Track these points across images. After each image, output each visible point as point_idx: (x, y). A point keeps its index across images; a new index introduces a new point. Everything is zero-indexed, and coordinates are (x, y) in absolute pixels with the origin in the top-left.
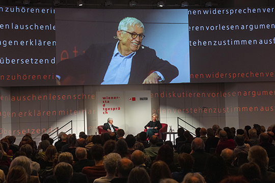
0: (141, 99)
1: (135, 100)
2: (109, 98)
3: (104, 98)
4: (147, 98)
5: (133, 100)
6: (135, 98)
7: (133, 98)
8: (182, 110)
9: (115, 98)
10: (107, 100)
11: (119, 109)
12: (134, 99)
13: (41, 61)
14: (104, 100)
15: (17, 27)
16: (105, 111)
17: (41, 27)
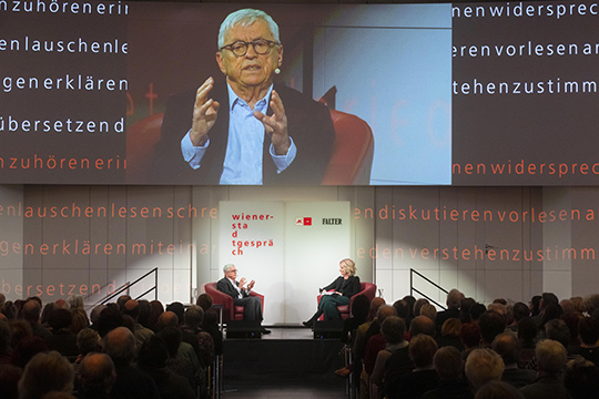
0: (326, 222)
1: (310, 224)
2: (248, 217)
3: (235, 217)
4: (340, 221)
5: (305, 224)
6: (310, 219)
7: (305, 219)
8: (432, 252)
9: (261, 217)
10: (243, 222)
11: (271, 244)
12: (308, 221)
13: (91, 126)
14: (236, 222)
15: (37, 46)
16: (236, 248)
17: (95, 47)
